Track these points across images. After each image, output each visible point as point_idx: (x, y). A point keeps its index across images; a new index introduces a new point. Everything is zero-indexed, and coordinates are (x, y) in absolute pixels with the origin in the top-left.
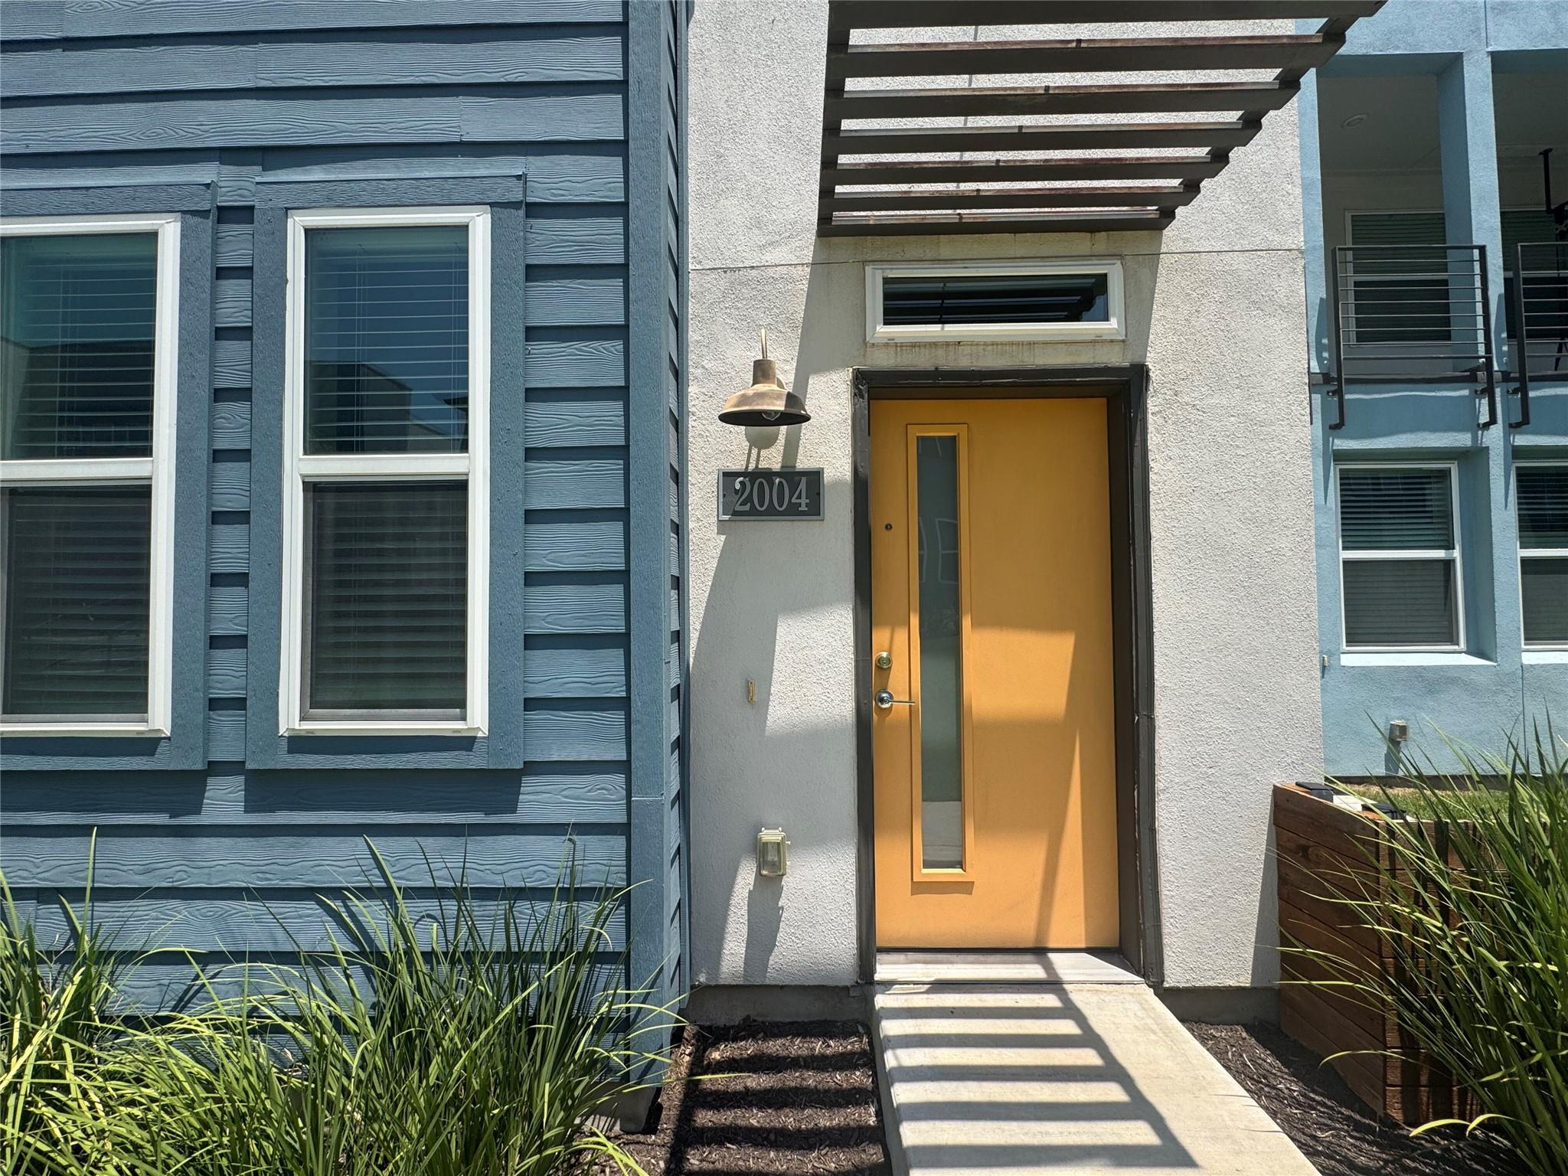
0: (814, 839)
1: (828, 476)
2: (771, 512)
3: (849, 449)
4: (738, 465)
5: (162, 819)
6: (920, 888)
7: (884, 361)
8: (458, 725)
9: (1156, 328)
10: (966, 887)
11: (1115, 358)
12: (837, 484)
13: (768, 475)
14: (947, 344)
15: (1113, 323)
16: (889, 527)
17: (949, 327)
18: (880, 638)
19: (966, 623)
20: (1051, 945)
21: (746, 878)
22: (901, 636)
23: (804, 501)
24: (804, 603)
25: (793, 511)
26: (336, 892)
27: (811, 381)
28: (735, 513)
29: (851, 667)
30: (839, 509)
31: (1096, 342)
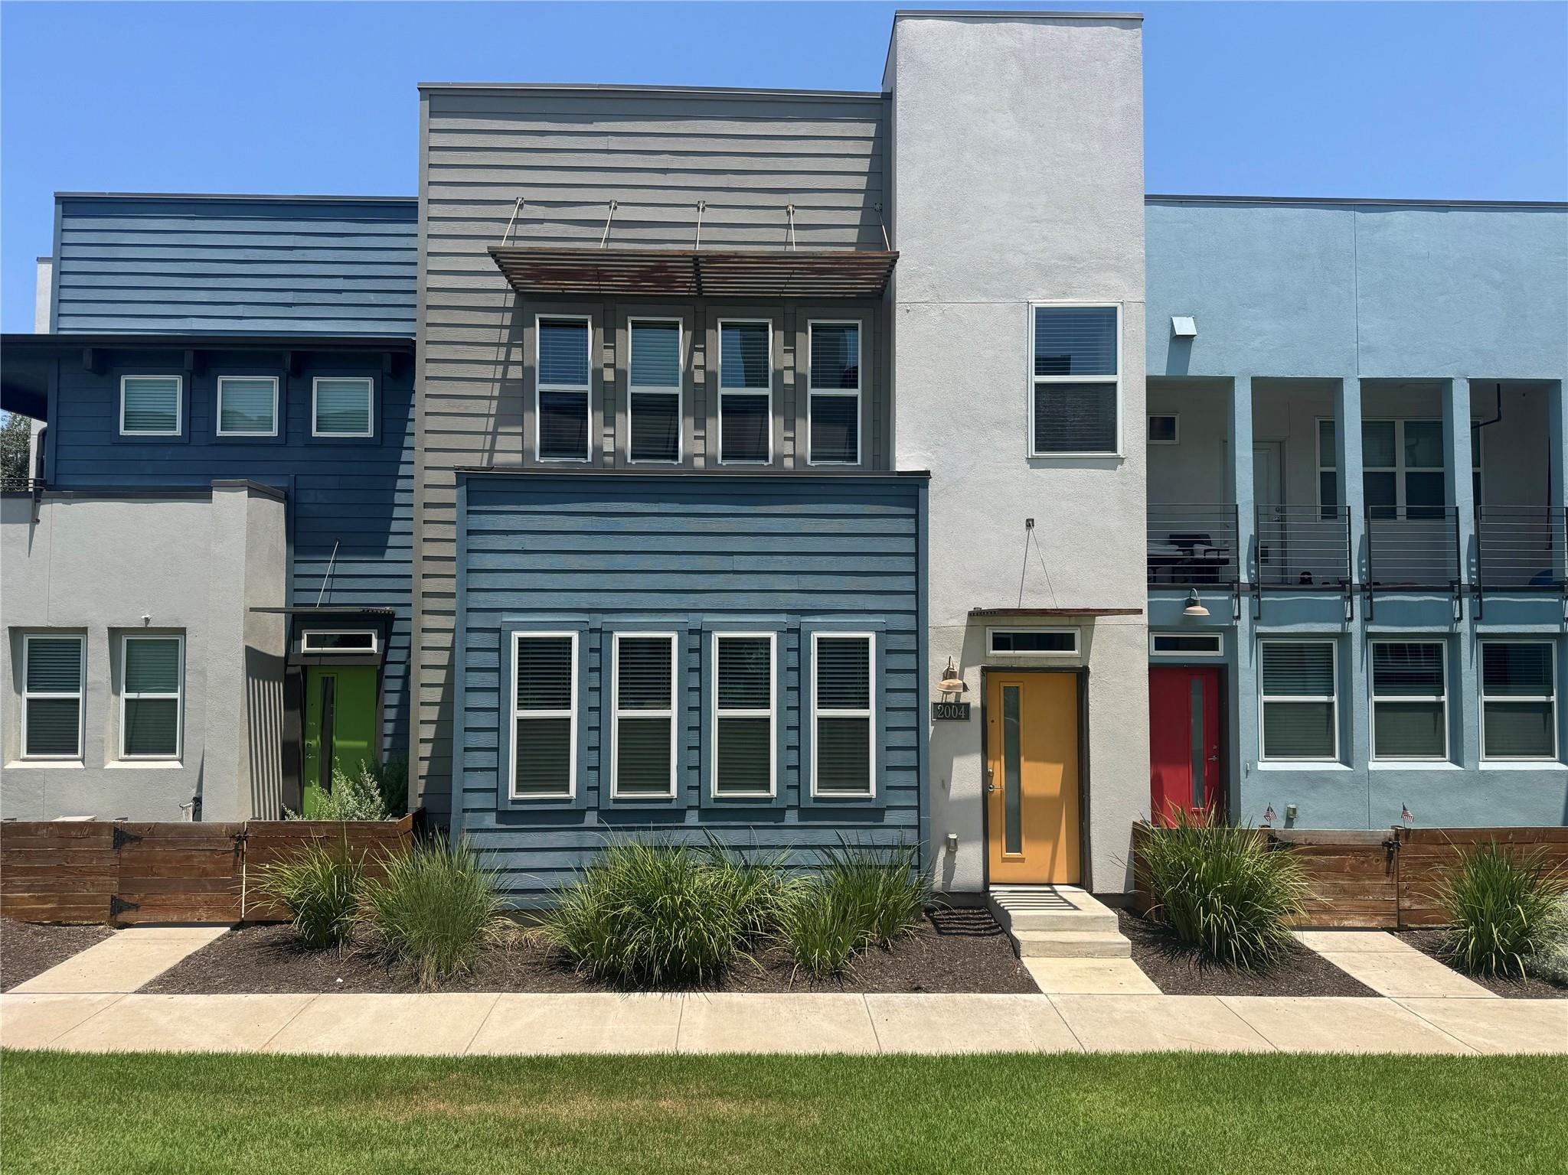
0: (968, 839)
1: (972, 705)
2: (951, 718)
3: (979, 695)
4: (939, 701)
5: (772, 824)
6: (1005, 860)
7: (992, 663)
8: (867, 794)
9: (1092, 652)
10: (1022, 860)
11: (1079, 664)
12: (977, 708)
13: (950, 704)
14: (1015, 657)
15: (1076, 652)
16: (993, 721)
17: (1016, 652)
18: (990, 764)
19: (1022, 759)
20: (1054, 882)
21: (942, 853)
22: (997, 764)
23: (963, 714)
24: (964, 752)
25: (959, 718)
26: (827, 847)
27: (966, 669)
28: (938, 718)
29: (980, 775)
30: (976, 718)
31: (1071, 657)
